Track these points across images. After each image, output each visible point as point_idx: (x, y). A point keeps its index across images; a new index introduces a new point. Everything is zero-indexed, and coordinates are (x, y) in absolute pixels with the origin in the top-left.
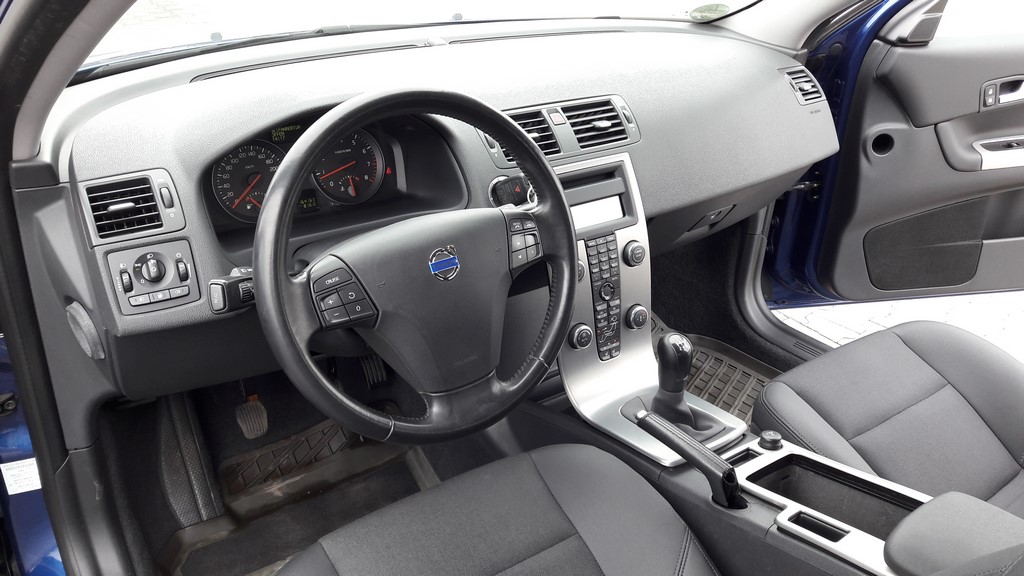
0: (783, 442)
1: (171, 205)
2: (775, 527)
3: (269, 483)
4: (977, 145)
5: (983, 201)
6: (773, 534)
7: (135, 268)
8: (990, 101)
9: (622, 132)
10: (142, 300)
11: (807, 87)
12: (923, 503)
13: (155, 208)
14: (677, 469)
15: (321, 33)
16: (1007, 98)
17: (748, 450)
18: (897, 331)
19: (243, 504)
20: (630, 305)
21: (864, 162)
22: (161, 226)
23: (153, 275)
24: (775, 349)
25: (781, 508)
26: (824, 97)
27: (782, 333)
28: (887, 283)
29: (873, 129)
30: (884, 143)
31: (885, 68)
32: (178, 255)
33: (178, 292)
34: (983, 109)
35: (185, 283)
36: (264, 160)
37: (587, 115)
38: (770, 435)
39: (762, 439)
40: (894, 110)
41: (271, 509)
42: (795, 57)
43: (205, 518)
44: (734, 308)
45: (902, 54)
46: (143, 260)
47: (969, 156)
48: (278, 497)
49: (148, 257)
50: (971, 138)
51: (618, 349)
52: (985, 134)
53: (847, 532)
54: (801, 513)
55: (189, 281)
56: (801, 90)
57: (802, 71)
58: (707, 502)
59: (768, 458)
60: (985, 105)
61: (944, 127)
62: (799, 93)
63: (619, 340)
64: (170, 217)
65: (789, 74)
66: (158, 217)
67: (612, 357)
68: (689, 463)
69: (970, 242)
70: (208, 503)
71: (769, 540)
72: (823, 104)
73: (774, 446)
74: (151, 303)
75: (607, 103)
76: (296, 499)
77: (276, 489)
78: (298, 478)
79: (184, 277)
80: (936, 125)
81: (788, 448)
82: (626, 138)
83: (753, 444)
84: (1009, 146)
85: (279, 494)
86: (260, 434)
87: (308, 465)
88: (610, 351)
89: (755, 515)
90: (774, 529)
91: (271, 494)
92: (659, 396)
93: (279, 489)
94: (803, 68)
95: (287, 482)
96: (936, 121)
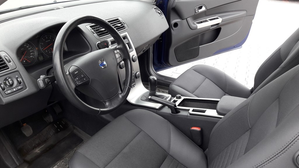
0: (181, 97)
1: (10, 62)
2: (189, 114)
3: (35, 149)
4: (195, 23)
5: (198, 37)
6: (189, 116)
7: (4, 82)
8: (197, 12)
9: (123, 27)
10: (9, 92)
11: (159, 12)
12: (219, 101)
13: (5, 63)
14: (161, 108)
15: (21, 9)
16: (200, 11)
17: (174, 100)
18: (192, 68)
19: (29, 158)
20: (135, 72)
21: (172, 30)
22: (8, 68)
23: (11, 83)
24: (160, 81)
25: (189, 110)
26: (163, 14)
27: (161, 77)
28: (181, 60)
29: (173, 22)
30: (176, 25)
31: (174, 6)
32: (17, 76)
33: (20, 87)
34: (196, 14)
35: (21, 84)
36: (26, 46)
37: (115, 23)
38: (178, 96)
39: (177, 97)
40: (177, 16)
41: (38, 156)
42: (154, 4)
43: (18, 164)
44: (148, 73)
45: (177, 2)
46: (6, 80)
47: (194, 26)
48: (39, 153)
49: (7, 78)
50: (194, 21)
51: (135, 84)
52: (197, 20)
53: (206, 110)
54: (194, 109)
55: (22, 83)
56: (159, 13)
57: (157, 8)
58: (170, 114)
59: (179, 101)
60: (196, 13)
61: (189, 19)
62: (158, 14)
63: (135, 82)
64: (10, 65)
65: (155, 9)
66: (7, 66)
67: (134, 87)
68: (164, 105)
69: (197, 47)
70: (18, 160)
71: (188, 118)
72: (163, 16)
73: (180, 98)
74: (12, 92)
75: (117, 19)
76: (44, 152)
77: (38, 151)
78: (43, 146)
79: (19, 83)
80: (186, 19)
81: (183, 98)
82: (125, 28)
83: (175, 99)
84: (202, 22)
85: (39, 152)
86: (31, 134)
87: (45, 141)
88: (133, 85)
89: (182, 113)
90: (189, 115)
91: (37, 152)
92: (150, 93)
93: (38, 150)
94: (157, 7)
95: (40, 148)
96: (186, 18)
